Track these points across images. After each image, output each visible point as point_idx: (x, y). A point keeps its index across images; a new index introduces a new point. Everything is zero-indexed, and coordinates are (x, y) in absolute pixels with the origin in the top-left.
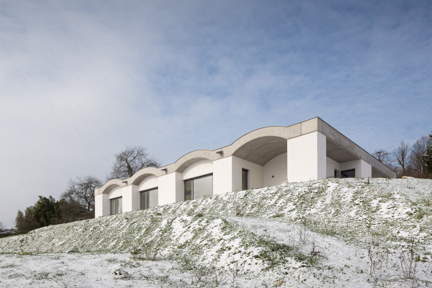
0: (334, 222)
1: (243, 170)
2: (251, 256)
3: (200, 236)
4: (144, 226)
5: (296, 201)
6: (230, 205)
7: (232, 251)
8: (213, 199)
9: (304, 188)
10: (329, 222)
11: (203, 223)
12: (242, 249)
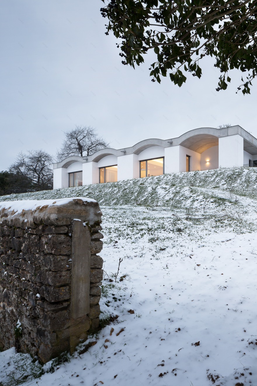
0: (246, 191)
1: (187, 156)
2: (209, 202)
3: (178, 195)
4: (135, 191)
5: (226, 179)
6: (184, 181)
7: (199, 200)
8: (172, 176)
9: (230, 172)
10: (244, 191)
11: (178, 189)
12: (204, 200)
